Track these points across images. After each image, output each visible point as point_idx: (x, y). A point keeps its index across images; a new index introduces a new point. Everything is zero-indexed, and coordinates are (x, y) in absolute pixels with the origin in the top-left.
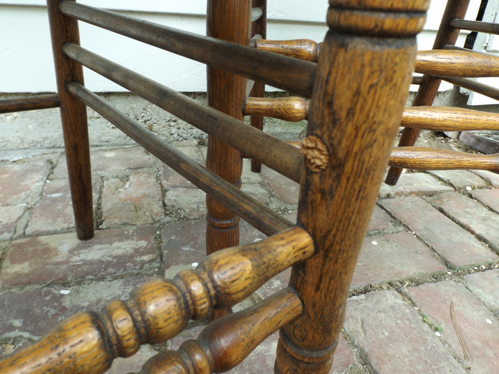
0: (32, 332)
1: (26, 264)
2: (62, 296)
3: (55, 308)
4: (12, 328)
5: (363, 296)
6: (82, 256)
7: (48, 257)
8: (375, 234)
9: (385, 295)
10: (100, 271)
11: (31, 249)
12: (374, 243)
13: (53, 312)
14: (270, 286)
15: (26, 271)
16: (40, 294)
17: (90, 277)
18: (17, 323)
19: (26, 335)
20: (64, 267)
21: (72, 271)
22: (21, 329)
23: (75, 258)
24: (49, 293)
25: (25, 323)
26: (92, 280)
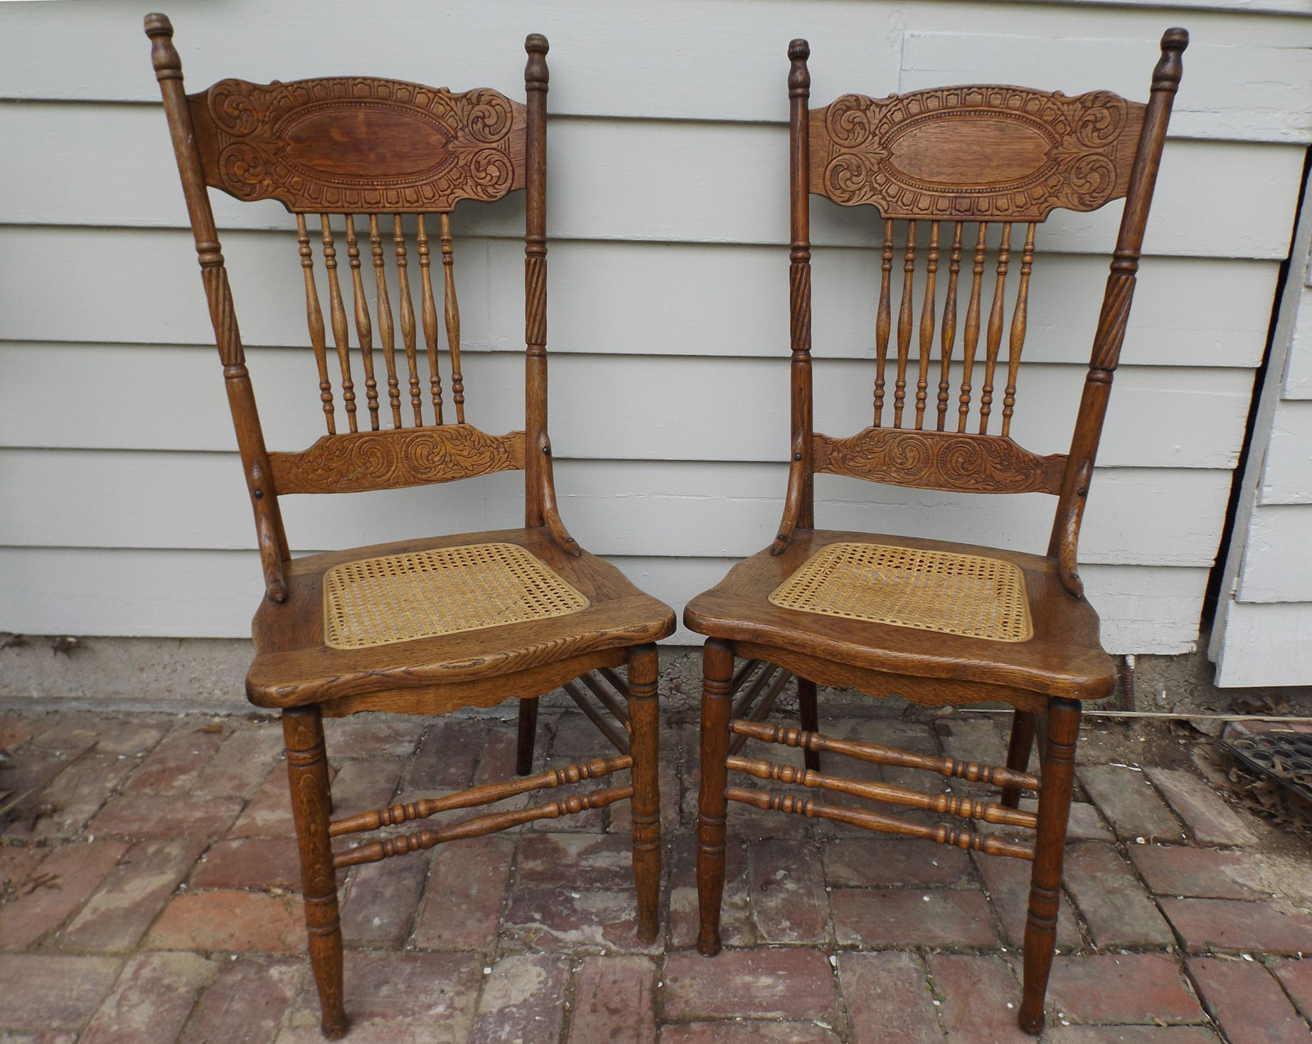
0: (550, 926)
1: (539, 862)
2: (573, 898)
3: (568, 909)
4: (534, 920)
5: (875, 953)
6: (591, 862)
7: (558, 858)
8: (937, 888)
9: (899, 957)
10: (607, 881)
11: (541, 846)
12: (926, 899)
13: (566, 912)
14: (777, 925)
15: (540, 869)
16: (554, 893)
17: (598, 885)
18: (537, 916)
19: (545, 927)
20: (574, 870)
21: (581, 875)
22: (542, 922)
23: (583, 863)
24: (561, 894)
25: (543, 917)
26: (599, 889)
